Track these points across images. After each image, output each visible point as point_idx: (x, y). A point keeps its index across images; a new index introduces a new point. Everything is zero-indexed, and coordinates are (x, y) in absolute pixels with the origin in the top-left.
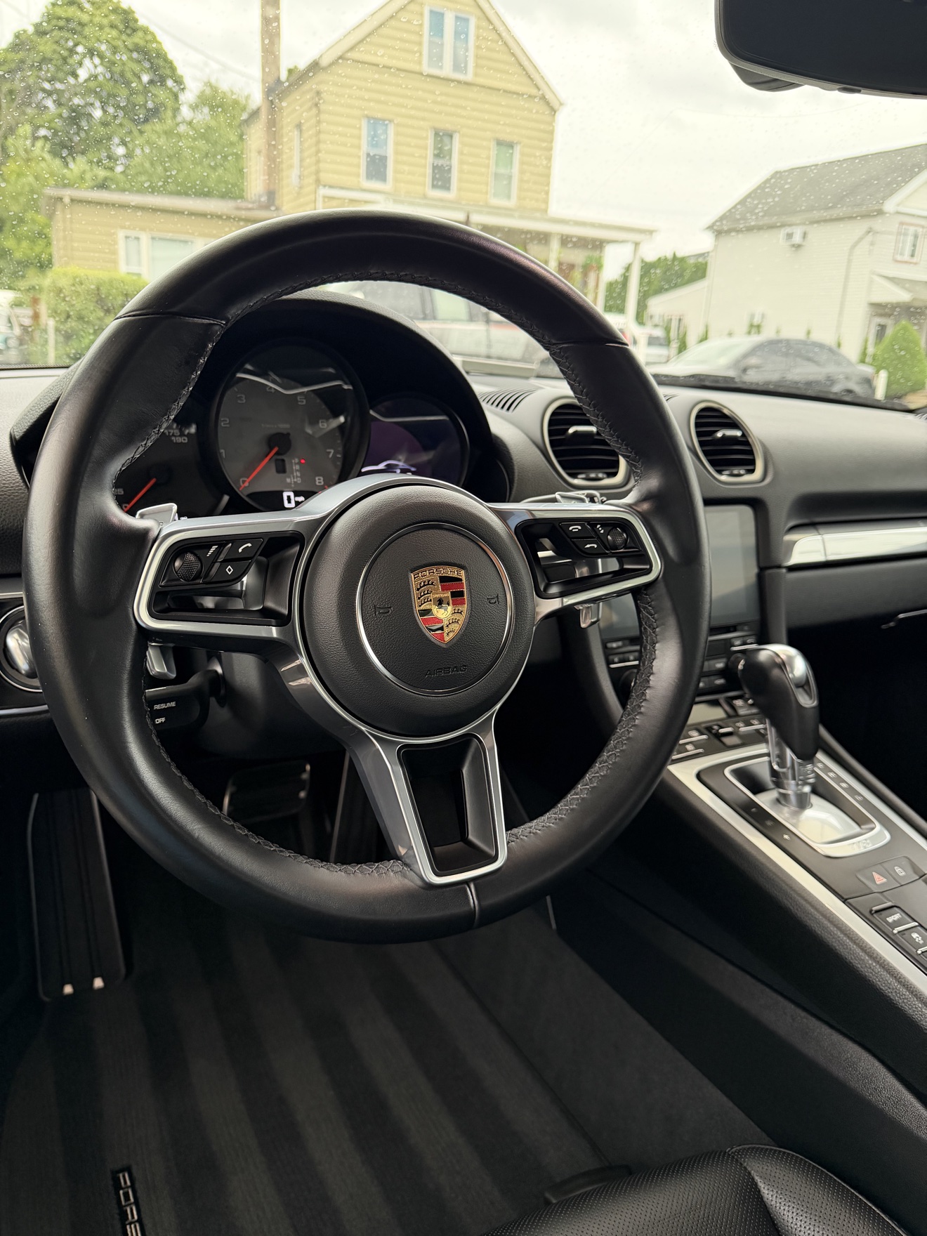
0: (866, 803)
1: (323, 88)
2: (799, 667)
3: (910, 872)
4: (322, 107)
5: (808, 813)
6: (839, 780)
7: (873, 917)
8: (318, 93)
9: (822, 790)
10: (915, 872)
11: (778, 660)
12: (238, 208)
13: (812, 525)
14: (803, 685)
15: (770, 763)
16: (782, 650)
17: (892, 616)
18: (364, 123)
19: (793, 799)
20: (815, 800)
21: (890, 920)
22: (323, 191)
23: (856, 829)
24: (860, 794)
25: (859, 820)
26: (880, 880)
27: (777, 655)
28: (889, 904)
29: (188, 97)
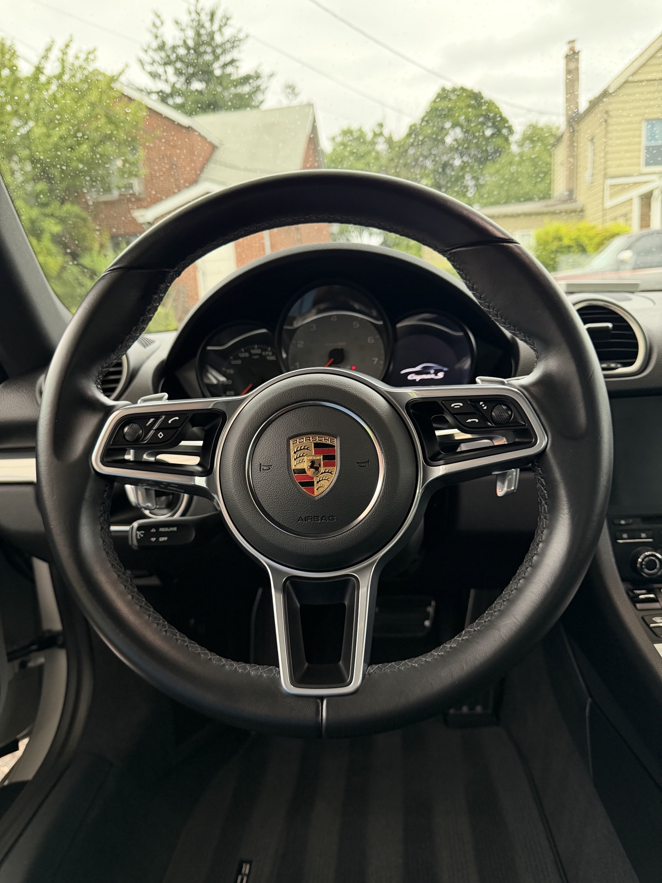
1: (610, 108)
4: (610, 121)
8: (607, 112)
12: (547, 206)
18: (644, 125)
22: (609, 182)
29: (515, 138)
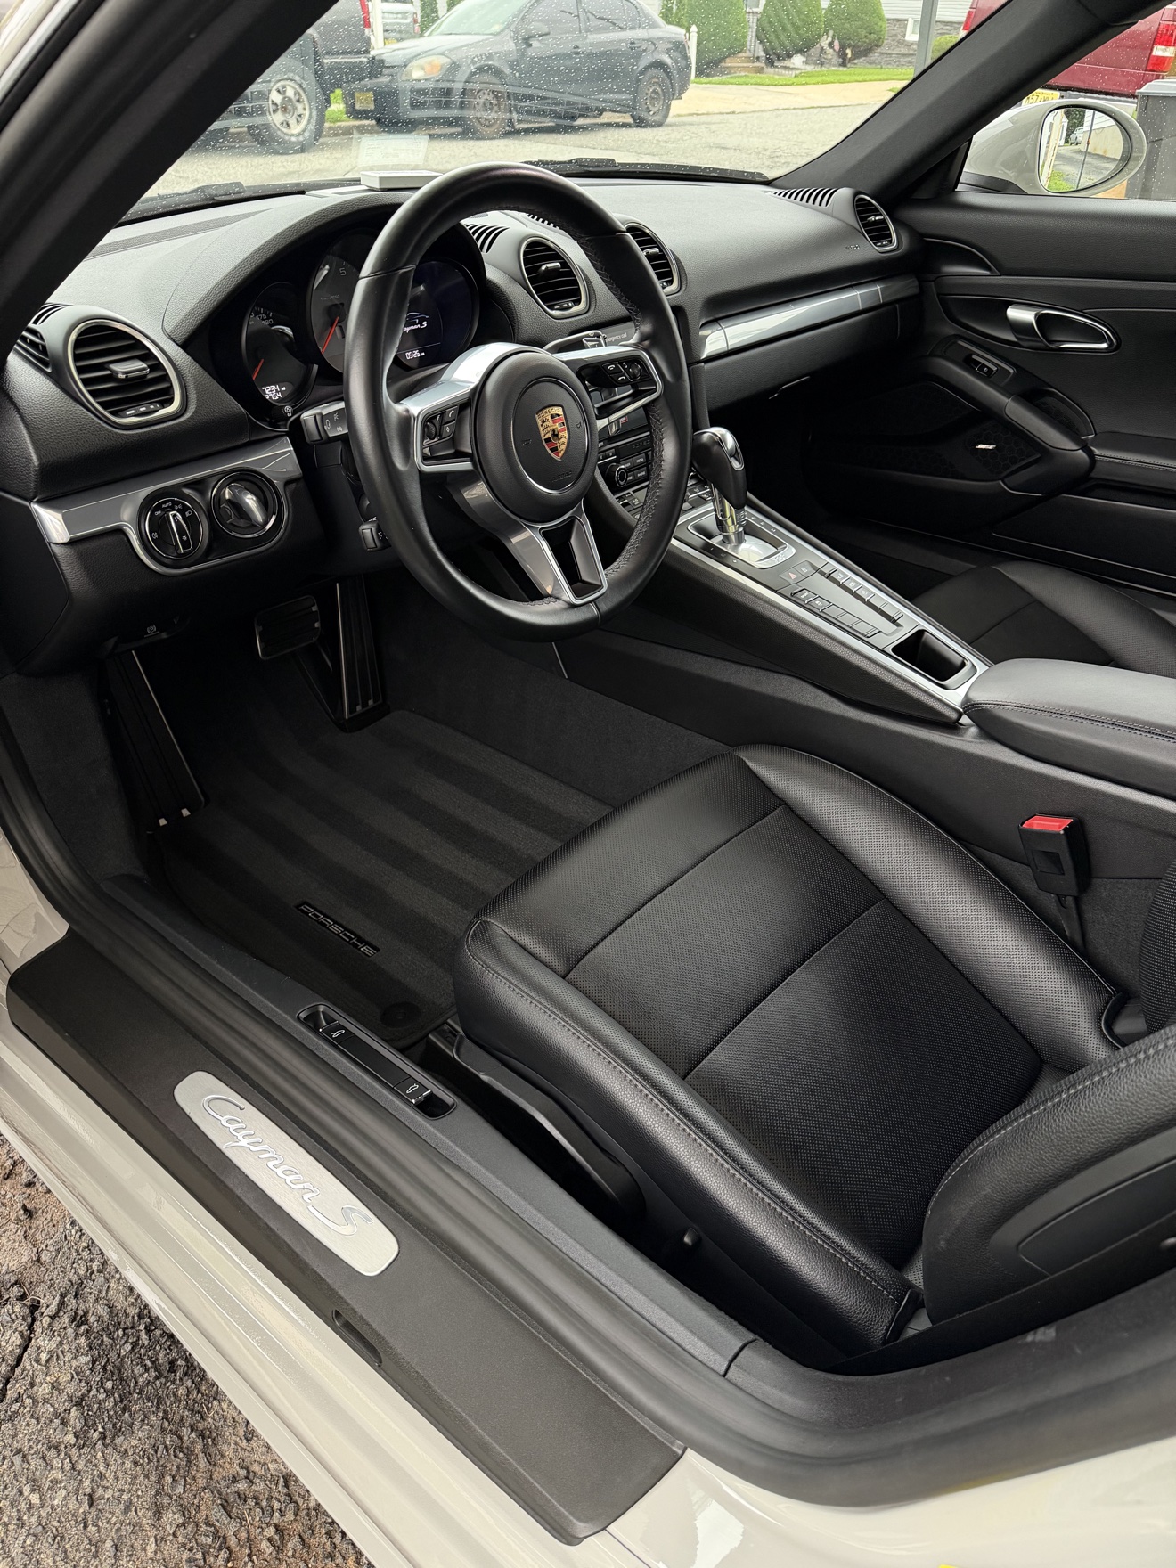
0: (777, 532)
2: (730, 441)
3: (811, 569)
5: (743, 546)
6: (759, 521)
7: (792, 598)
9: (751, 531)
10: (814, 569)
11: (716, 438)
13: (715, 321)
14: (734, 455)
15: (716, 516)
16: (719, 431)
17: (776, 389)
19: (733, 537)
20: (746, 537)
21: (802, 597)
23: (775, 550)
24: (774, 528)
25: (776, 544)
26: (793, 576)
27: (716, 435)
28: (800, 589)
